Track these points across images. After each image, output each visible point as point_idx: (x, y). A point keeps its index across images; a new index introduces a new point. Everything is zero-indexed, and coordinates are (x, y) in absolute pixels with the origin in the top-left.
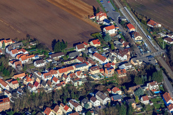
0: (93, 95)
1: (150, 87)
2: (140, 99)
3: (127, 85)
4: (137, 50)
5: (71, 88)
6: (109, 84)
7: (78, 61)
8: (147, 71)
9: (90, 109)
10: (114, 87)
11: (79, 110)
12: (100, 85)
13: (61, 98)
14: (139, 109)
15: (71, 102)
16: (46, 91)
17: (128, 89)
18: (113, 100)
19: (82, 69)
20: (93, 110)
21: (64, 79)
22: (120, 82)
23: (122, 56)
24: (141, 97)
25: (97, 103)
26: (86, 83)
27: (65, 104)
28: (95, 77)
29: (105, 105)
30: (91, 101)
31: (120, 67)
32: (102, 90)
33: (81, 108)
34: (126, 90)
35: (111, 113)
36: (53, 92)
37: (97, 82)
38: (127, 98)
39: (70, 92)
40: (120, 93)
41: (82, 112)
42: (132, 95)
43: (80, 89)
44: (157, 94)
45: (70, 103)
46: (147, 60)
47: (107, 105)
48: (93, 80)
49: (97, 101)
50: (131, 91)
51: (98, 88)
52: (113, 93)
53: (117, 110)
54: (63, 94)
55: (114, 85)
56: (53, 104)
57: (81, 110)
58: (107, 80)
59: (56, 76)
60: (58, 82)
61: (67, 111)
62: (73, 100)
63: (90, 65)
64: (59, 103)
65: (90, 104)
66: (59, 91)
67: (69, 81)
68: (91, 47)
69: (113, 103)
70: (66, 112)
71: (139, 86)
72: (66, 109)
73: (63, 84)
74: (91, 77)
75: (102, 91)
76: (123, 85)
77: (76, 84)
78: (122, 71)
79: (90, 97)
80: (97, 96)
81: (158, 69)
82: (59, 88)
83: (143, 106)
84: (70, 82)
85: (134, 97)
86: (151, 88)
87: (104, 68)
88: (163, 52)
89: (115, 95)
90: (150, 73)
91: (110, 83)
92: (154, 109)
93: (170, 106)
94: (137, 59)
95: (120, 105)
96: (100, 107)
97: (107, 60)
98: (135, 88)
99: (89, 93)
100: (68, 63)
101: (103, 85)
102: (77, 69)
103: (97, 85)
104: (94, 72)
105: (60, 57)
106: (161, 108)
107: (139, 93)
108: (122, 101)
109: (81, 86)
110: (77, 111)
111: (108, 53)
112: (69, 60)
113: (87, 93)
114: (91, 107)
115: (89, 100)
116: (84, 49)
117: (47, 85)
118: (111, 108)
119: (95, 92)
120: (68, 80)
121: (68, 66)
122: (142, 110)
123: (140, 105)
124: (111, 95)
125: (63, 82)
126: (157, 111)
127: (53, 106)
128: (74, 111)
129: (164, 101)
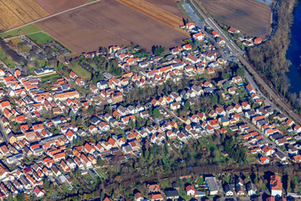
0: (189, 88)
1: (235, 80)
2: (228, 90)
3: (216, 80)
4: (222, 52)
5: (171, 83)
6: (201, 80)
7: (174, 62)
8: (231, 68)
9: (187, 100)
10: (205, 81)
11: (179, 101)
12: (194, 80)
13: (163, 91)
14: (227, 98)
15: (172, 95)
16: (151, 86)
17: (217, 83)
18: (205, 91)
19: (178, 68)
20: (190, 100)
21: (164, 76)
22: (210, 78)
23: (210, 57)
24: (228, 88)
25: (193, 95)
26: (182, 79)
27: (167, 96)
28: (189, 74)
30: (188, 93)
31: (209, 66)
33: (181, 99)
34: (215, 84)
35: (205, 102)
36: (157, 87)
37: (191, 78)
38: (217, 90)
39: (170, 86)
40: (211, 86)
41: (182, 101)
42: (220, 87)
43: (178, 84)
44: (241, 86)
46: (230, 60)
47: (201, 96)
48: (188, 76)
50: (220, 84)
51: (192, 83)
52: (205, 86)
53: (210, 100)
54: (165, 88)
56: (157, 96)
58: (200, 76)
59: (158, 74)
60: (160, 79)
61: (170, 102)
62: (173, 93)
63: (185, 64)
64: (162, 95)
65: (188, 95)
66: (161, 86)
68: (184, 50)
70: (168, 102)
71: (226, 80)
72: (168, 100)
73: (164, 80)
74: (186, 74)
75: (196, 85)
76: (213, 79)
77: (174, 80)
78: (211, 69)
79: (186, 90)
80: (192, 89)
81: (240, 66)
82: (161, 84)
83: (231, 95)
84: (170, 78)
85: (222, 89)
86: (236, 81)
87: (196, 67)
88: (243, 52)
89: (207, 88)
90: (234, 69)
92: (239, 98)
93: (252, 95)
94: (222, 59)
95: (212, 96)
96: (195, 97)
97: (199, 60)
98: (223, 81)
99: (185, 87)
100: (166, 63)
101: (197, 80)
102: (174, 68)
103: (191, 81)
104: (188, 70)
105: (160, 59)
106: (245, 97)
107: (227, 86)
108: (213, 93)
109: (179, 82)
110: (177, 101)
111: (198, 55)
112: (167, 61)
114: (188, 98)
116: (179, 52)
117: (151, 82)
118: (205, 98)
119: (191, 86)
120: (168, 77)
121: (167, 66)
122: (230, 99)
123: (228, 95)
124: (203, 88)
126: (242, 99)
127: (158, 98)
128: (175, 101)
129: (248, 91)
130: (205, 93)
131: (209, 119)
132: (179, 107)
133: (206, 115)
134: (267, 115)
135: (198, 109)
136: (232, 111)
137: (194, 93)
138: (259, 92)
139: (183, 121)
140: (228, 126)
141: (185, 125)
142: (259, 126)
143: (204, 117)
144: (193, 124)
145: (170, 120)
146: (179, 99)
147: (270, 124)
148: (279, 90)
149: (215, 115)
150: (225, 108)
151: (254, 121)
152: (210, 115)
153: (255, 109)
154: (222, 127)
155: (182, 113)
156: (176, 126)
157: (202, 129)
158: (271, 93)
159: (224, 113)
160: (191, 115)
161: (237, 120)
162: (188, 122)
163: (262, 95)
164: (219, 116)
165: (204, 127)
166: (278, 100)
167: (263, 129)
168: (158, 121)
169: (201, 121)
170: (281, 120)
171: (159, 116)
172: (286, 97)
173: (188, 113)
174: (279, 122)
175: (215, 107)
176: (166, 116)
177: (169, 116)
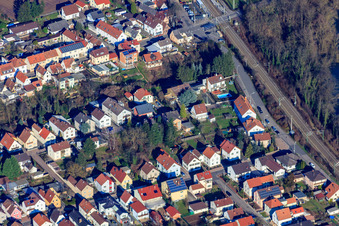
0: (98, 105)
1: (208, 86)
2: (189, 110)
3: (164, 84)
4: (182, 14)
5: (53, 93)
6: (129, 83)
7: (65, 38)
8: (203, 54)
9: (91, 134)
10: (138, 88)
11: (70, 137)
12: (110, 85)
13: (33, 113)
14: (188, 130)
15: (53, 122)
16: (4, 101)
17: (165, 92)
18: (136, 113)
19: (75, 54)
20: (98, 136)
21: (39, 75)
22: (150, 78)
23: (153, 26)
24: (191, 105)
25: (105, 122)
26: (82, 83)
27: (41, 126)
28: (100, 69)
29: (122, 125)
30: (93, 117)
31: (149, 48)
32: (115, 94)
33: (74, 133)
34: (161, 94)
35: (133, 140)
36: (18, 103)
37: (105, 80)
38: (164, 110)
39: (51, 101)
40: (150, 99)
41: (76, 139)
42: (173, 103)
43: (71, 94)
44: (223, 99)
45: (51, 124)
46: (202, 33)
47: (125, 125)
48: (97, 76)
49: (105, 118)
50: (171, 94)
51: (106, 92)
52: (136, 100)
53: (144, 135)
54: (38, 106)
55: (138, 84)
56: (19, 125)
57: (74, 136)
58: (125, 75)
59: (23, 69)
60: (28, 82)
61: (47, 140)
62: (57, 117)
63: (90, 46)
64: (30, 123)
65: (92, 124)
66: (29, 100)
67: (50, 78)
68: (91, 10)
69: (137, 120)
70: (44, 141)
71: (186, 84)
72: (44, 135)
73: (38, 85)
74: (93, 69)
75: (114, 98)
76: (156, 83)
77: (62, 86)
78: (154, 56)
79: (90, 109)
80: (104, 108)
81: (224, 50)
82: (30, 94)
83: (197, 123)
84: (52, 81)
85: (178, 108)
86: (211, 87)
87: (117, 51)
88: (233, 15)
89: (141, 104)
90: (208, 57)
91: (130, 81)
92: (217, 130)
93: (248, 122)
94: (182, 32)
95: (151, 125)
96: (110, 129)
97: (124, 36)
98: (179, 88)
99: (89, 101)
100: (47, 43)
101: (117, 85)
102: (64, 55)
103: (105, 86)
104: (98, 60)
105: (31, 31)
106: (231, 126)
107: (188, 98)
108: (155, 116)
109: (74, 89)
110: (65, 138)
111: (125, 21)
112: (49, 37)
113: (85, 101)
114: (92, 129)
115: (89, 115)
116: (78, 15)
117: (5, 89)
118: (132, 131)
119: (101, 99)
120: (47, 77)
121: (47, 49)
122: (194, 132)
123: (190, 122)
124: (132, 105)
125: (37, 82)
126: (224, 133)
127: (19, 131)
128: (59, 139)
129: (237, 112)
130: (135, 119)
131: (139, 184)
132: (68, 152)
133: (134, 174)
134: (280, 173)
135: (116, 159)
136: (195, 163)
137: (108, 119)
138: (266, 115)
139: (76, 190)
140: (184, 202)
141: (79, 198)
142: (259, 202)
143: (128, 180)
144: (99, 197)
145: (45, 186)
146: (70, 134)
147: (286, 196)
148: (314, 111)
149: (153, 174)
150: (181, 156)
151: (248, 189)
152: (142, 174)
153: (253, 158)
154: (168, 203)
155: (74, 169)
156: (57, 202)
157: (121, 210)
158: (294, 118)
159: (175, 168)
160: (95, 174)
161: (206, 185)
162: (88, 193)
163: (272, 123)
164: (163, 177)
165: (125, 205)
166: (308, 135)
167: (267, 210)
168: (14, 189)
169: (120, 190)
170: (313, 185)
171: (18, 175)
172: (330, 126)
173: (90, 169)
174: (308, 192)
175: (157, 153)
176: (36, 177)
177: (41, 176)
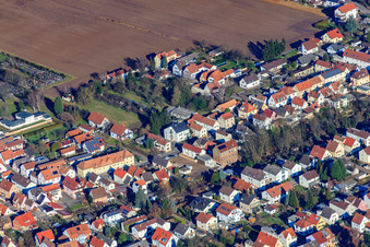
5: (331, 113)
7: (319, 68)
15: (350, 133)
16: (290, 124)
19: (336, 78)
28: (365, 89)
43: (347, 113)
45: (350, 135)
48: (364, 95)
59: (294, 96)
60: (305, 105)
61: (353, 147)
63: (347, 71)
67: (323, 101)
72: (349, 144)
73: (315, 107)
74: (359, 90)
77: (338, 105)
82: (310, 116)
84: (326, 103)
100: (301, 74)
102: (327, 81)
104: (359, 82)
105: (280, 67)
110: (367, 145)
111: (365, 49)
112: (300, 69)
113: (366, 116)
116: (317, 49)
120: (321, 100)
128: (364, 146)
168: (346, 188)
176: (360, 178)
177: (365, 176)
